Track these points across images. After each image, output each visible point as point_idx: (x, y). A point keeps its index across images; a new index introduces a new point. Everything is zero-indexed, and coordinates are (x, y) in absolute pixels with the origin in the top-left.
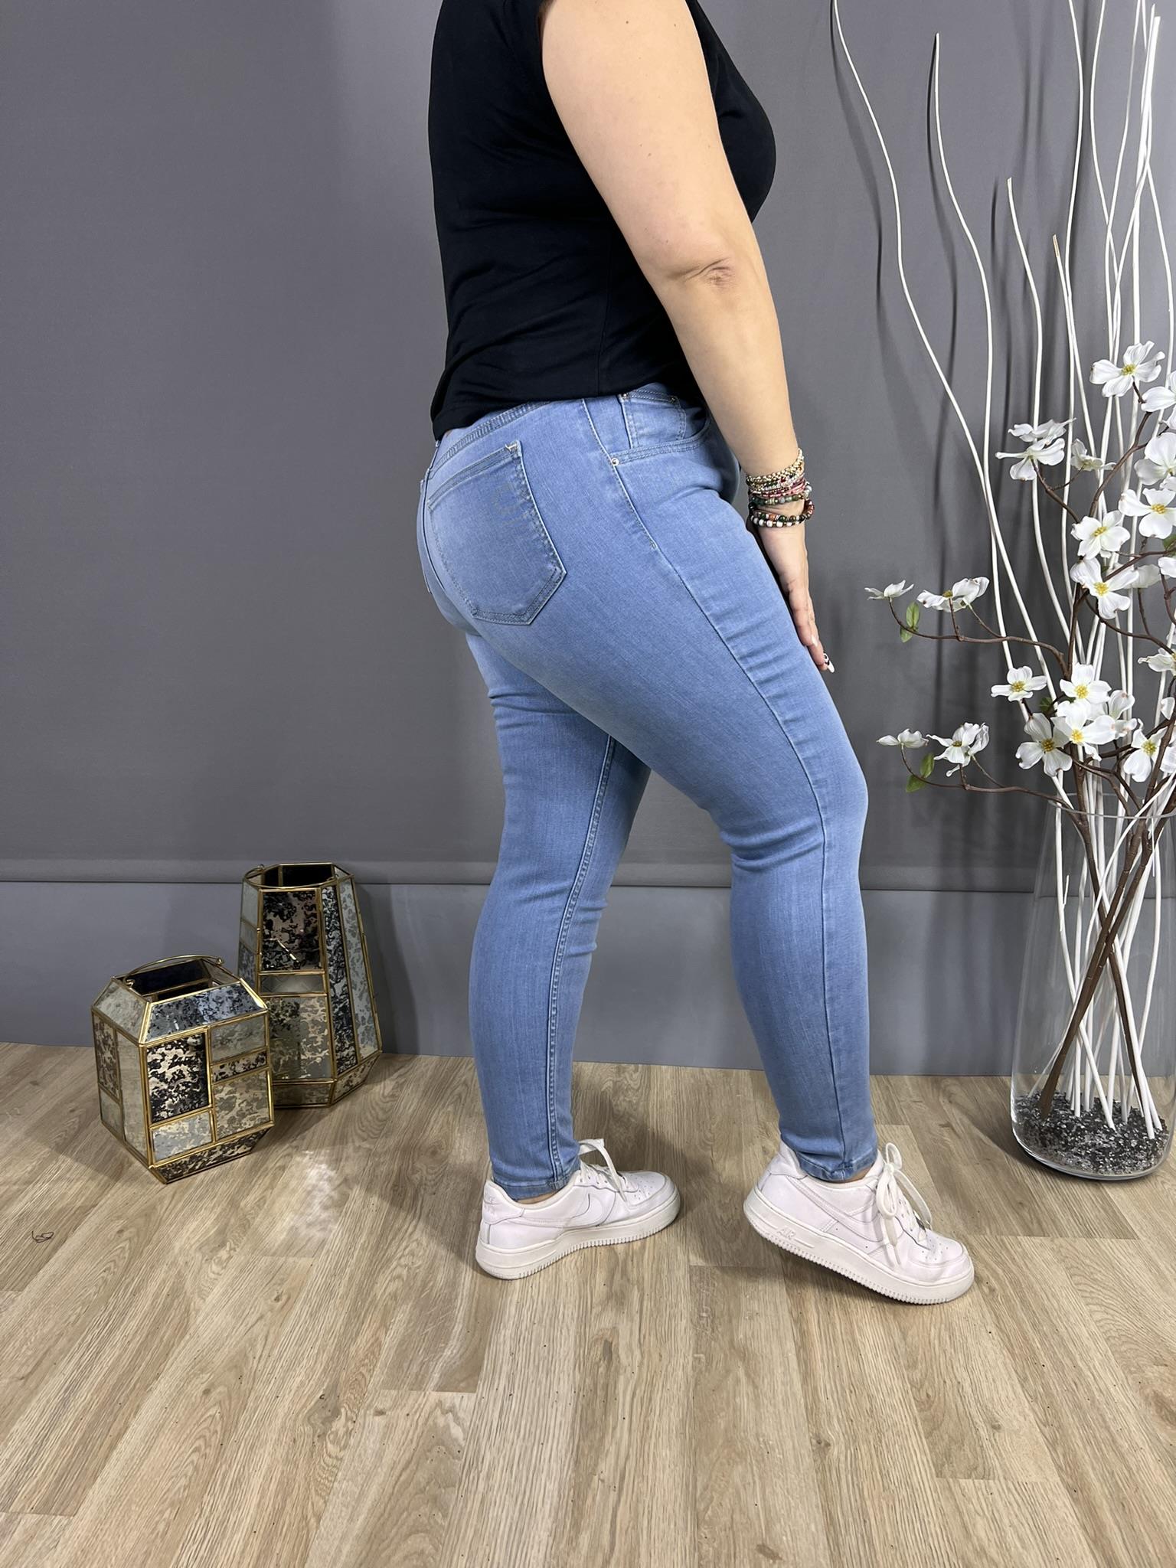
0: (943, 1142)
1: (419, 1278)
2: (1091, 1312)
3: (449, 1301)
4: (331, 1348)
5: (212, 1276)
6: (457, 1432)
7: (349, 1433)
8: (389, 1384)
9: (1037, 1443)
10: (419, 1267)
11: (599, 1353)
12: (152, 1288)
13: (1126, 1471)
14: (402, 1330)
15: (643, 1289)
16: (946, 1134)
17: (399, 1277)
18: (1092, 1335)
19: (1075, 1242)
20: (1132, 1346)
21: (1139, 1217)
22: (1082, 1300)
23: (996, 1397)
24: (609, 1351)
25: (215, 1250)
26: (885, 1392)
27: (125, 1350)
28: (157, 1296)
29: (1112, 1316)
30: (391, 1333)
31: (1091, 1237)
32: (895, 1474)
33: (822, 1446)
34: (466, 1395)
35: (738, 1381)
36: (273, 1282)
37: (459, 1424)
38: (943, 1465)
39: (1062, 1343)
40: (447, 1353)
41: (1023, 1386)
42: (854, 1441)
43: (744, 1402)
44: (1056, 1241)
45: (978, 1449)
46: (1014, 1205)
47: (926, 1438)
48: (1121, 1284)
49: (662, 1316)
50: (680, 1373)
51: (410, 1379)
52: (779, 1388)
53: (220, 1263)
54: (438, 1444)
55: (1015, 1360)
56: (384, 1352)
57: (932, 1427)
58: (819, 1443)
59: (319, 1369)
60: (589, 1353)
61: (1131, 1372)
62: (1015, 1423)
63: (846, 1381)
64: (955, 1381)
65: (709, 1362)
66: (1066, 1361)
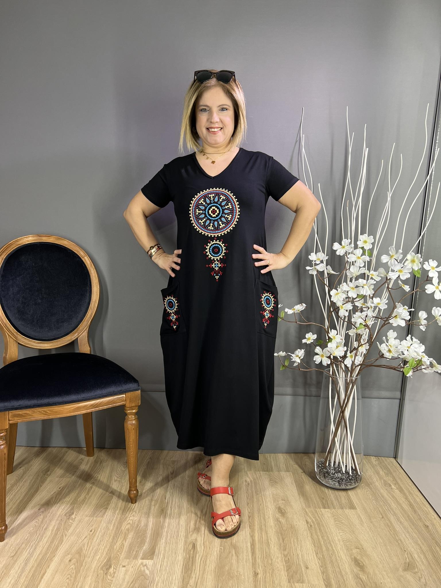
0: (302, 478)
1: (136, 523)
2: (339, 533)
3: (145, 531)
4: (108, 547)
5: (70, 524)
6: (147, 572)
7: (114, 573)
8: (126, 558)
9: (319, 572)
10: (136, 520)
11: (191, 547)
12: (51, 528)
13: (343, 581)
14: (130, 541)
15: (205, 527)
16: (303, 475)
17: (129, 523)
18: (339, 540)
19: (338, 510)
20: (350, 543)
21: (358, 502)
22: (337, 529)
23: (308, 559)
24: (194, 546)
25: (70, 515)
26: (276, 558)
27: (44, 548)
28: (52, 530)
29: (346, 534)
30: (127, 541)
31: (343, 509)
32: (276, 582)
33: (256, 574)
34: (150, 561)
35: (232, 555)
36: (90, 525)
37: (148, 570)
38: (290, 579)
39: (329, 543)
40: (145, 547)
41: (316, 555)
42: (266, 573)
43: (234, 561)
44: (332, 510)
45: (301, 575)
46: (321, 499)
47: (286, 571)
48: (349, 523)
50: (215, 553)
51: (133, 556)
52: (245, 557)
53: (72, 519)
54: (141, 576)
55: (315, 547)
56: (125, 547)
57: (288, 568)
58: (255, 573)
59: (105, 553)
60: (188, 547)
61: (348, 551)
62: (313, 567)
63: (265, 555)
64: (297, 554)
65: (224, 550)
66: (330, 548)
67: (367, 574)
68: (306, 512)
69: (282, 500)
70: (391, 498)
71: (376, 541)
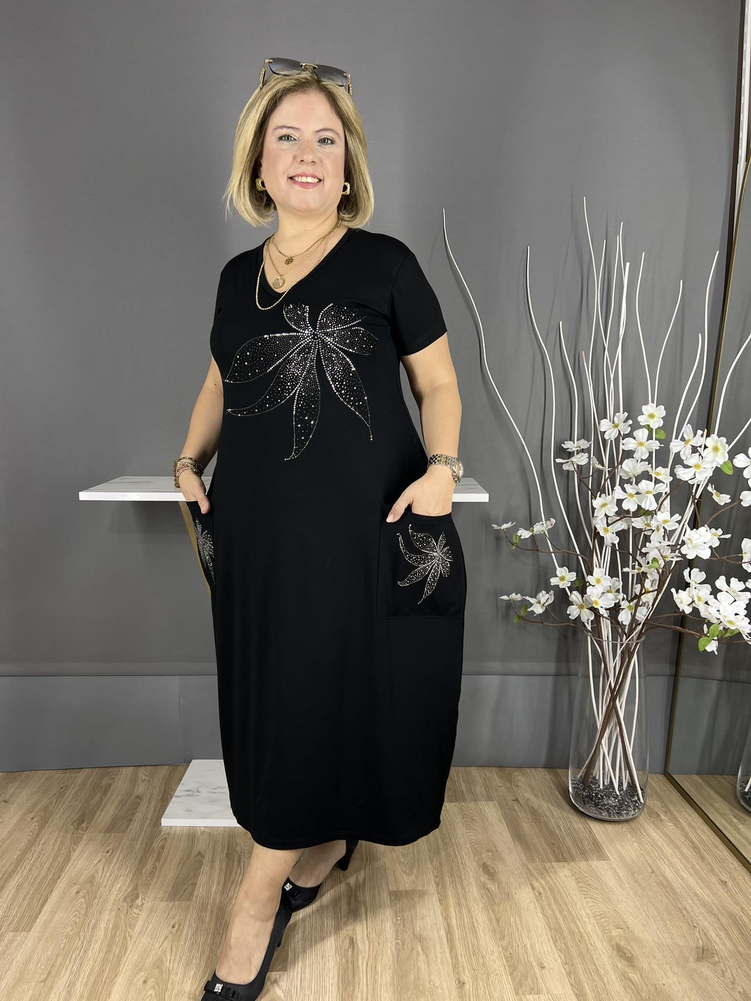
0: (514, 810)
2: (587, 902)
4: (207, 953)
5: (135, 916)
6: (280, 993)
9: (562, 973)
11: (347, 944)
12: (103, 925)
13: (602, 985)
15: (366, 906)
16: (515, 805)
18: (587, 914)
19: (579, 864)
20: (607, 919)
21: (611, 848)
22: (583, 896)
23: (542, 950)
25: (133, 901)
26: (490, 953)
27: (96, 961)
28: (106, 929)
29: (597, 903)
31: (587, 860)
32: (496, 995)
33: (461, 984)
34: (282, 973)
35: (418, 954)
36: (169, 916)
37: (280, 989)
38: (518, 989)
39: (573, 921)
41: (555, 945)
42: (476, 980)
43: (422, 965)
44: (570, 864)
45: (535, 979)
46: (550, 844)
47: (510, 976)
48: (601, 885)
49: (377, 921)
50: (389, 952)
52: (439, 956)
53: (137, 907)
55: (551, 930)
57: (513, 969)
58: (459, 982)
60: (342, 944)
61: (605, 933)
62: (552, 964)
63: (471, 948)
64: (523, 945)
65: (403, 945)
66: (575, 930)
67: (640, 971)
68: (529, 870)
69: (488, 851)
70: (662, 839)
71: (647, 913)
